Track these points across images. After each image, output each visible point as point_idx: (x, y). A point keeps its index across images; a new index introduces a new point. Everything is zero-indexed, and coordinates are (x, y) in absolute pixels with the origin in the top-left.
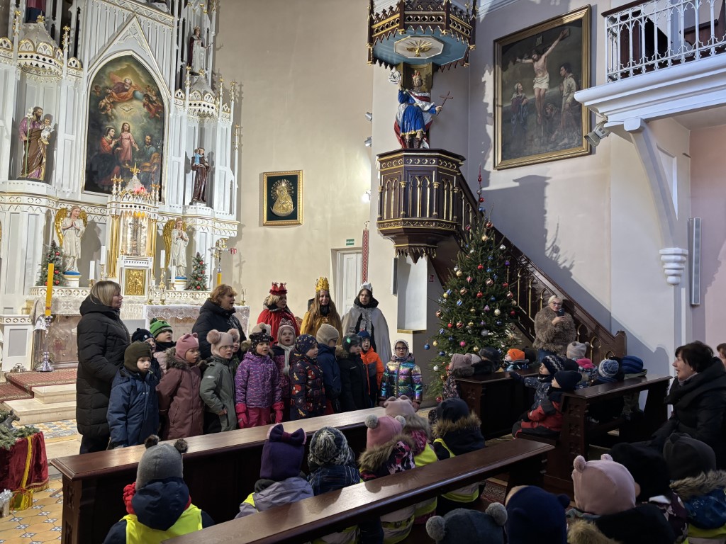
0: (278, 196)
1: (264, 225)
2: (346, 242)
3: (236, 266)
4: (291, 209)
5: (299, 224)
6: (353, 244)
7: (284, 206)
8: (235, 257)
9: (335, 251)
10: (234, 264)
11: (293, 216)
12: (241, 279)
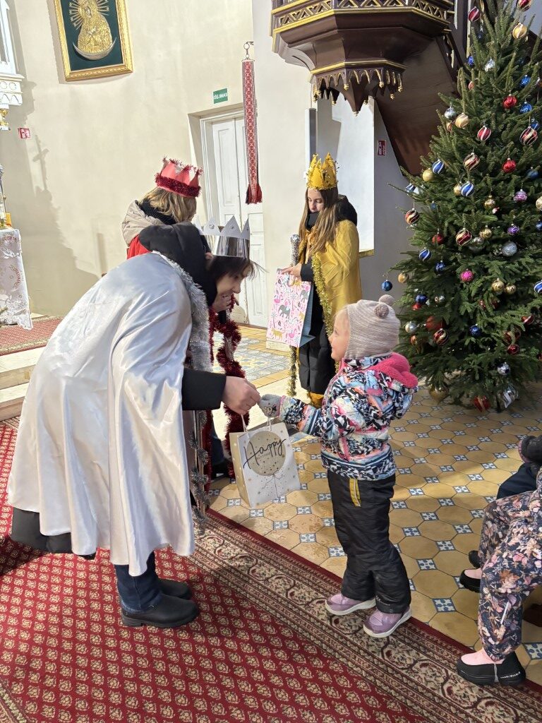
0: (82, 20)
1: (68, 80)
2: (212, 98)
3: (34, 160)
4: (109, 44)
5: (128, 72)
6: (225, 99)
7: (98, 38)
8: (29, 143)
9: (195, 118)
10: (31, 156)
11: (115, 56)
12: (47, 182)
